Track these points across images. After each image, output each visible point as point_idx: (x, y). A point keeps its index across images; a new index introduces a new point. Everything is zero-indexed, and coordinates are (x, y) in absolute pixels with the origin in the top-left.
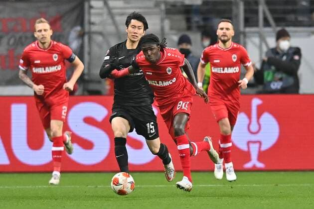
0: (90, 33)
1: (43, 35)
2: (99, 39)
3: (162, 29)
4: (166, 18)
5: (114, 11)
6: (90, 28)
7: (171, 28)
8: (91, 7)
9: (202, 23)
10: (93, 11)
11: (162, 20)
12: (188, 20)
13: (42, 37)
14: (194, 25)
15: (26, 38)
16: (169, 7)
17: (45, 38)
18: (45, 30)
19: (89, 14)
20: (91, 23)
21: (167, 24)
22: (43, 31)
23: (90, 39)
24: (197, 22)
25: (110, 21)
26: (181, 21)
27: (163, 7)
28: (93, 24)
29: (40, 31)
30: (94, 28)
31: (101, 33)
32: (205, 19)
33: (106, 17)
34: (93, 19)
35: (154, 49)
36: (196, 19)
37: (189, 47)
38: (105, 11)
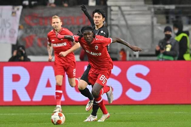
0: (111, 26)
1: (56, 25)
2: (116, 28)
3: (152, 23)
4: (155, 16)
5: (125, 13)
6: (111, 22)
7: (158, 22)
8: (111, 10)
9: (175, 19)
10: (112, 13)
11: (152, 18)
12: (167, 18)
13: (55, 26)
14: (171, 21)
15: (74, 28)
16: (156, 10)
17: (58, 27)
18: (57, 23)
19: (111, 14)
20: (111, 20)
21: (155, 20)
22: (56, 23)
23: (111, 29)
24: (173, 19)
25: (122, 18)
26: (163, 18)
27: (153, 10)
28: (113, 20)
29: (54, 23)
30: (113, 23)
31: (117, 25)
32: (177, 17)
33: (120, 16)
34: (113, 17)
35: (91, 34)
36: (172, 17)
37: (170, 33)
38: (120, 12)
